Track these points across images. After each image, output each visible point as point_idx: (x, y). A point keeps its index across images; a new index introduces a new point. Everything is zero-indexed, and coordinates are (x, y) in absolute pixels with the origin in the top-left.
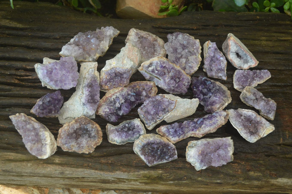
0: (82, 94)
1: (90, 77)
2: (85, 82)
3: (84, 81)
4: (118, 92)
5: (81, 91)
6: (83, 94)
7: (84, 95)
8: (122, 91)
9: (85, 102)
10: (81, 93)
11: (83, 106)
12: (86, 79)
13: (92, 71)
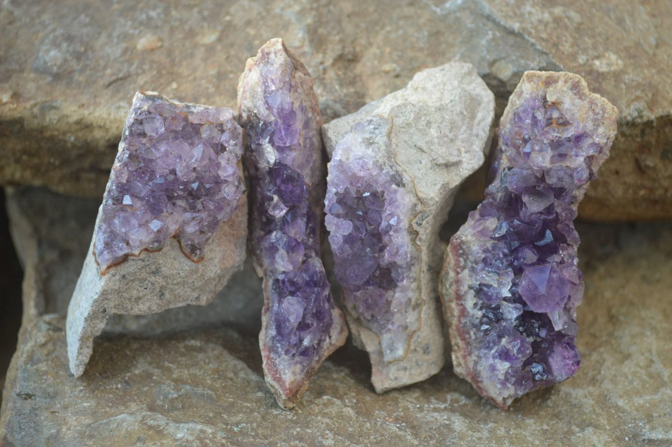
0: (416, 227)
1: (398, 315)
2: (414, 285)
3: (419, 288)
4: (458, 273)
5: (420, 240)
6: (411, 226)
7: (407, 226)
8: (461, 255)
9: (395, 192)
10: (421, 231)
11: (397, 172)
12: (413, 302)
13: (392, 349)
